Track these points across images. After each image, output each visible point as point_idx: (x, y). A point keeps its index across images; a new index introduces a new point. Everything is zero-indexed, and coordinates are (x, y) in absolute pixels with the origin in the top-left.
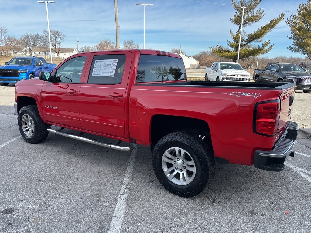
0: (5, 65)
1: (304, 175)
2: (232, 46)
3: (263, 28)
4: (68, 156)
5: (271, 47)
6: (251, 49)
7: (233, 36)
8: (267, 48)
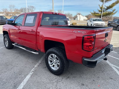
0: (10, 19)
1: (114, 69)
2: (99, 11)
3: (113, 4)
4: (19, 55)
5: (116, 12)
6: (107, 12)
7: (100, 7)
8: (114, 12)
